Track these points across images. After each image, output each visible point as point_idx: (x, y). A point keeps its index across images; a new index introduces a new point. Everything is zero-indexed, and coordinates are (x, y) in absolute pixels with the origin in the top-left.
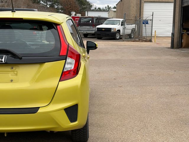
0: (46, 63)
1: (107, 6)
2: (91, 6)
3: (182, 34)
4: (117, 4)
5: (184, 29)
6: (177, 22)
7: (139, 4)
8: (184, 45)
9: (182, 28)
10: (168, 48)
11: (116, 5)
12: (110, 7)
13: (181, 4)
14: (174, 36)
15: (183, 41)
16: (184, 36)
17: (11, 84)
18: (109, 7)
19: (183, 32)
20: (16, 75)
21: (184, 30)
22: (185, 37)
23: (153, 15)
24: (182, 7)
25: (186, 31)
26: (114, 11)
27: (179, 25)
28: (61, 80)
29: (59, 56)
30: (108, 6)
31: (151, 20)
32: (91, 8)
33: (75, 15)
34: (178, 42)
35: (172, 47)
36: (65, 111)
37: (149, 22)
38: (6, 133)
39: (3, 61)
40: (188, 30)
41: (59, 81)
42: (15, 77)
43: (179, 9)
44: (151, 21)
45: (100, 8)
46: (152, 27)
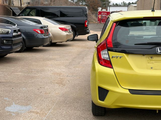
1: (122, 2)
2: (109, 2)
26: (135, 6)
30: (124, 2)
32: (109, 4)
33: (101, 10)
45: (117, 4)
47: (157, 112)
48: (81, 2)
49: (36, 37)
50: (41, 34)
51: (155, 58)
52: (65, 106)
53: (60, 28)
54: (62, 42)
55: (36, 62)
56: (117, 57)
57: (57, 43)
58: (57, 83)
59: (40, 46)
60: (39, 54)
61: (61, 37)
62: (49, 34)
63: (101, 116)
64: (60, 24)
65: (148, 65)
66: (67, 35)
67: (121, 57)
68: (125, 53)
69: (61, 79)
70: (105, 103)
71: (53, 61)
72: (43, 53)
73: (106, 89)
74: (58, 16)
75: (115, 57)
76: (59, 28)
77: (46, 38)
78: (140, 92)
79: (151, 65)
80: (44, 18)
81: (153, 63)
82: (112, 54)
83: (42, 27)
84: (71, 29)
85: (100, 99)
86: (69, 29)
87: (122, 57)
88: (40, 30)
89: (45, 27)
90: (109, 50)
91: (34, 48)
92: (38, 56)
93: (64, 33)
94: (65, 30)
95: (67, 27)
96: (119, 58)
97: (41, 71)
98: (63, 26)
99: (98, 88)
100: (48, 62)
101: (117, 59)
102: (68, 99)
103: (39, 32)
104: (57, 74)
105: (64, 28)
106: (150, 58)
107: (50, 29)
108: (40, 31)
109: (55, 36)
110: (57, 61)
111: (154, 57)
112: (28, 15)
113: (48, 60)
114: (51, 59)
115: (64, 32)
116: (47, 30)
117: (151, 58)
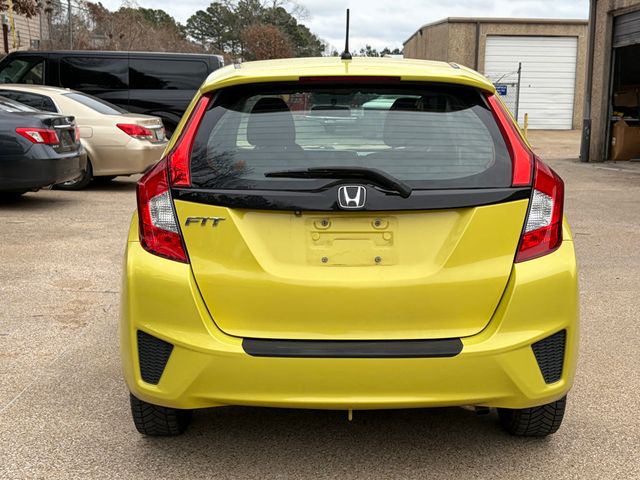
0: (477, 208)
3: (613, 122)
4: (408, 41)
5: (616, 109)
6: (600, 91)
7: (474, 40)
8: (617, 152)
9: (611, 107)
10: (574, 160)
11: (404, 44)
12: (374, 51)
13: (610, 41)
14: (590, 128)
15: (614, 142)
16: (618, 128)
17: (378, 269)
18: (372, 49)
19: (614, 118)
20: (391, 242)
21: (616, 113)
22: (620, 130)
23: (519, 72)
24: (613, 48)
25: (622, 114)
27: (606, 98)
28: (518, 258)
29: (511, 187)
30: (369, 48)
31: (513, 85)
34: (600, 144)
35: (585, 157)
36: (534, 351)
37: (510, 89)
38: (354, 412)
39: (357, 203)
40: (627, 111)
41: (514, 262)
42: (387, 248)
43: (606, 55)
44: (515, 88)
46: (517, 103)
47: (350, 418)
48: (229, 45)
49: (26, 155)
50: (47, 147)
51: (338, 225)
52: (53, 401)
53: (120, 126)
54: (129, 175)
55: (15, 243)
56: (205, 220)
57: (115, 176)
58: (59, 318)
59: (41, 188)
60: (37, 215)
61: (124, 156)
62: (80, 146)
63: (170, 435)
64: (123, 111)
65: (313, 248)
66: (147, 150)
67: (216, 220)
68: (231, 206)
69: (80, 302)
70: (159, 391)
71: (76, 240)
72: (53, 212)
73: (162, 338)
74: (124, 87)
75: (196, 220)
76: (117, 125)
77: (68, 158)
78: (281, 346)
79: (323, 250)
80: (68, 91)
81: (329, 243)
82: (187, 209)
83: (48, 122)
84: (163, 130)
85: (146, 378)
86: (155, 129)
87: (220, 223)
88: (41, 130)
89: (61, 121)
90: (175, 195)
91: (28, 194)
92: (29, 221)
93: (138, 144)
94: (140, 133)
95: (146, 122)
96: (210, 223)
97: (17, 274)
98: (132, 120)
99: (139, 337)
100: (57, 243)
101: (204, 227)
102: (75, 375)
103: (38, 138)
104: (74, 285)
105: (137, 127)
106: (320, 226)
107: (81, 129)
108: (41, 134)
109: (103, 153)
110: (91, 238)
111: (332, 221)
112: (21, 81)
113: (61, 237)
114: (72, 233)
115: (137, 141)
116: (71, 131)
117: (325, 223)
